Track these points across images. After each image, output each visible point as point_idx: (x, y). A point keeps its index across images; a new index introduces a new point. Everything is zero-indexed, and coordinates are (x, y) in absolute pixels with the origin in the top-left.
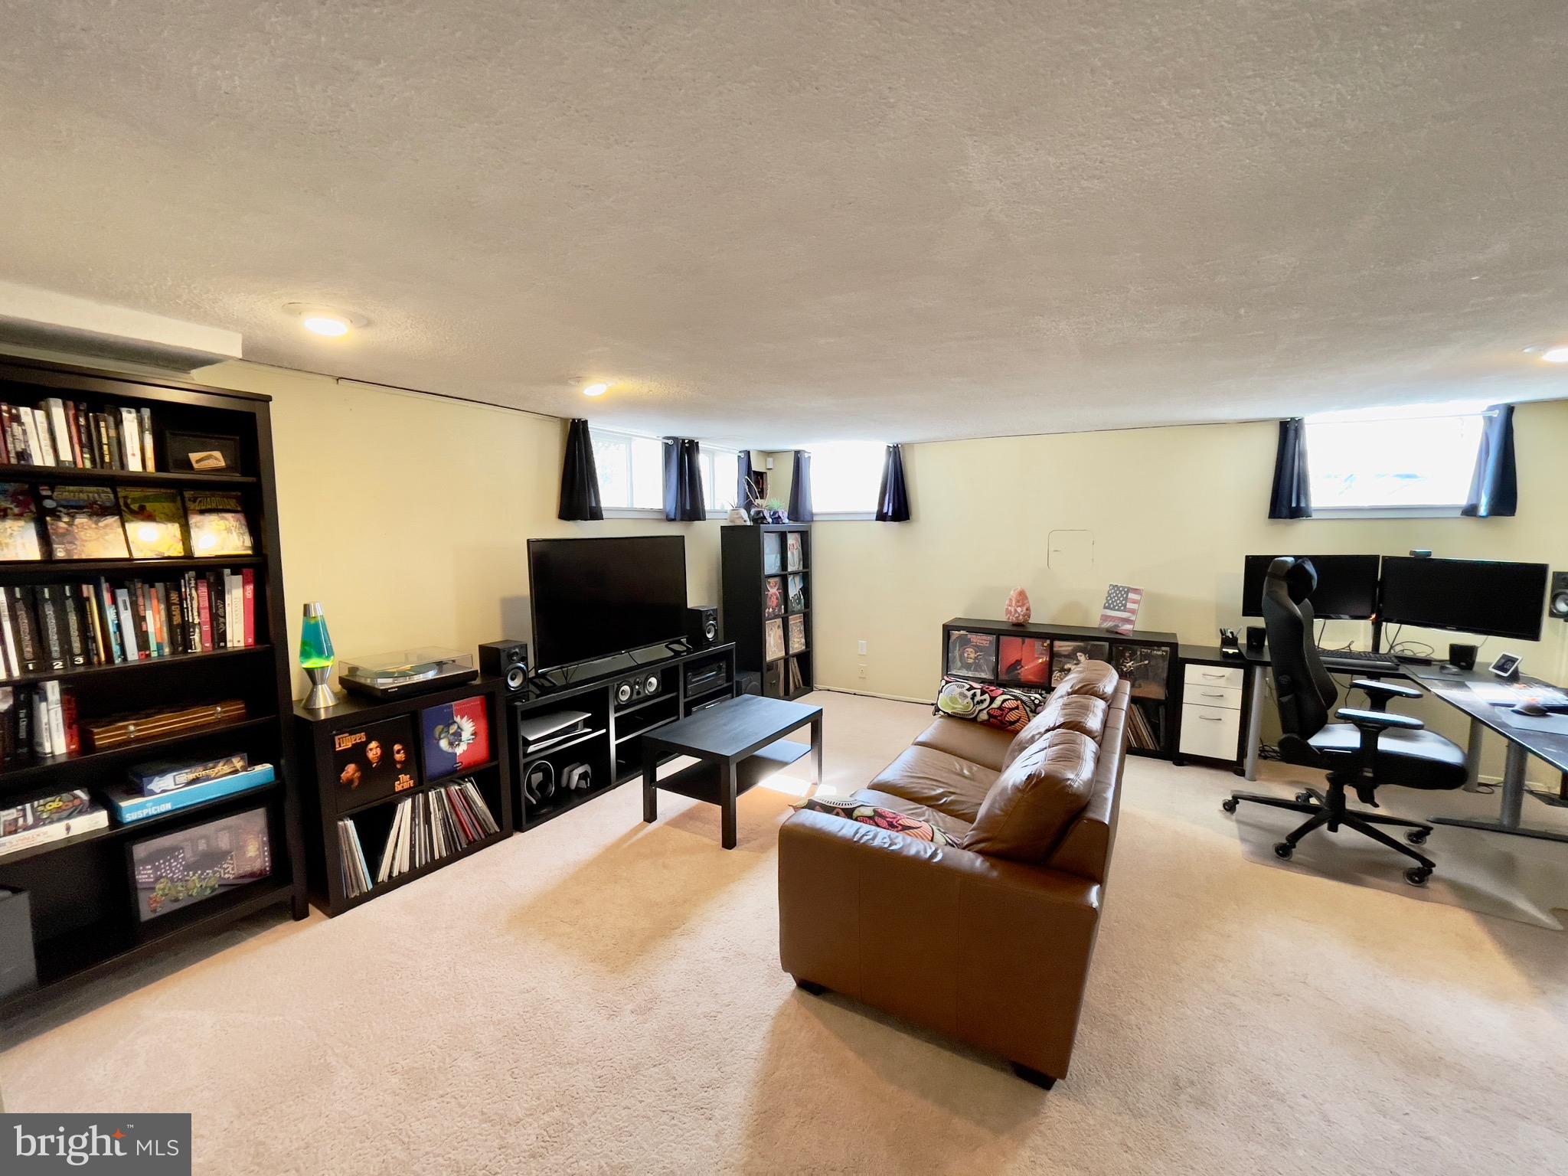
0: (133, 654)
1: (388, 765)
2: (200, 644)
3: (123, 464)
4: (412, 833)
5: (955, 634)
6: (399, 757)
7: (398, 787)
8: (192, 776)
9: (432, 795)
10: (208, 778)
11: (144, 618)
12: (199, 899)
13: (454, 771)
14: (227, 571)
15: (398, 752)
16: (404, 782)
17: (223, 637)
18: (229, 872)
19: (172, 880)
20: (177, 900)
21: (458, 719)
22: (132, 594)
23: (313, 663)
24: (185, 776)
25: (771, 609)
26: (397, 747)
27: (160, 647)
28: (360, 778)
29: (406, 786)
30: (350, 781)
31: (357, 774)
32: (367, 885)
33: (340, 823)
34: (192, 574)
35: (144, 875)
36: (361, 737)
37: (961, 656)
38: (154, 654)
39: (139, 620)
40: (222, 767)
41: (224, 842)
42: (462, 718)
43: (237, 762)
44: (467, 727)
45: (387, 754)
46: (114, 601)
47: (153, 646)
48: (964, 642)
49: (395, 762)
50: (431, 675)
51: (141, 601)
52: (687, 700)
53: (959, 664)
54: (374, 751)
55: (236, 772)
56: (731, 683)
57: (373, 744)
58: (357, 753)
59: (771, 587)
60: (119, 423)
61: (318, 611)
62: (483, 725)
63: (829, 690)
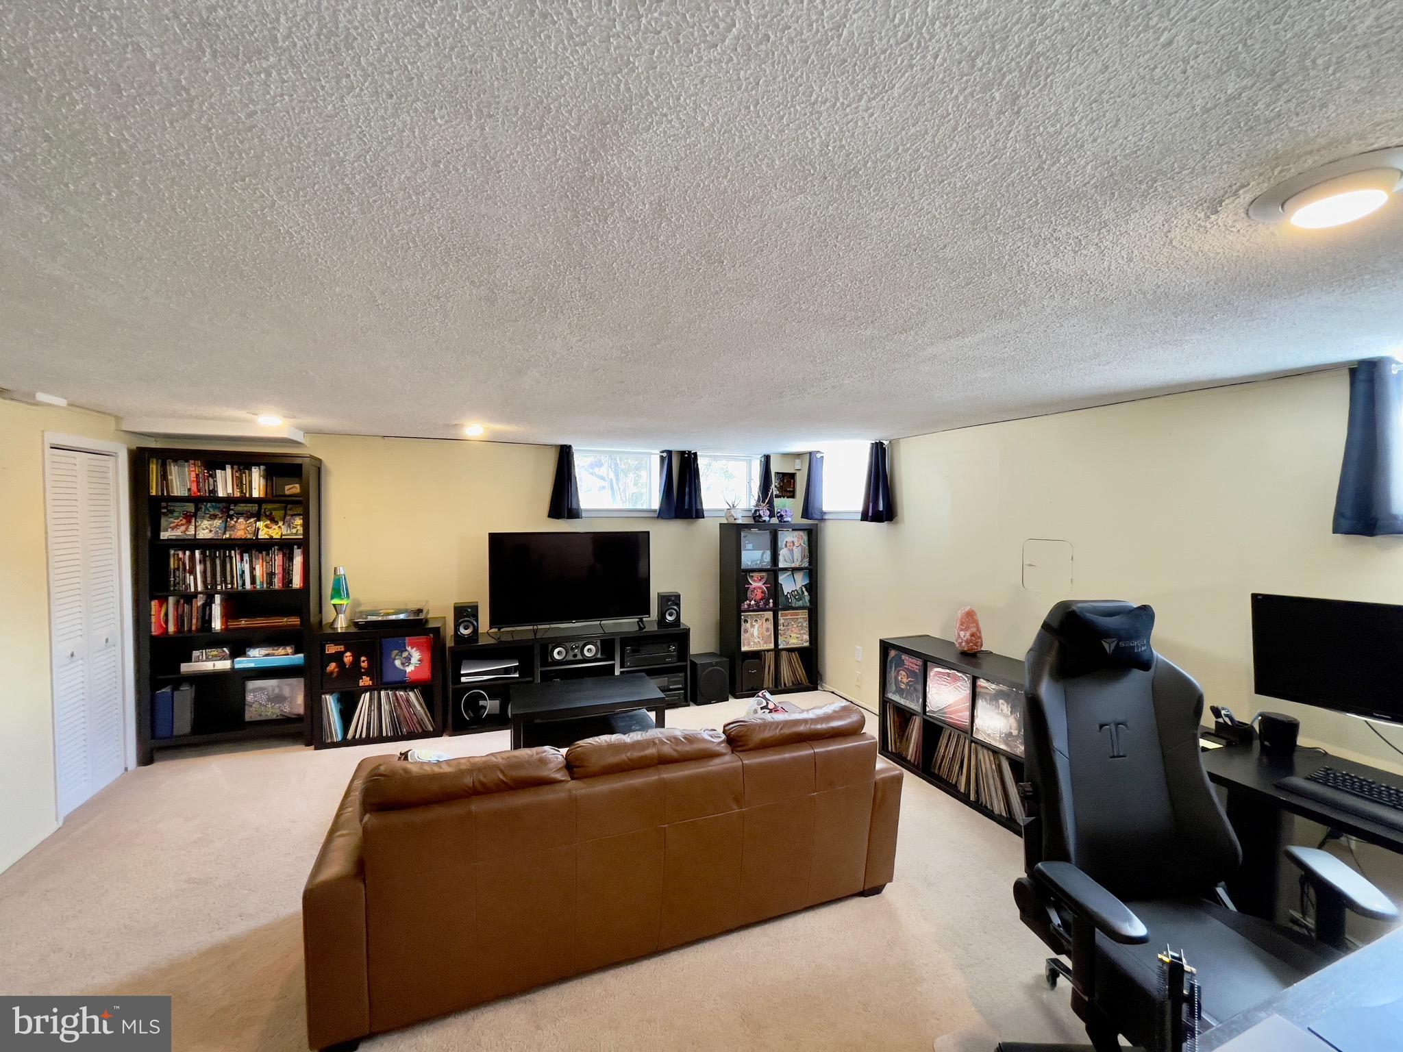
0: (248, 586)
1: (355, 669)
2: (277, 584)
3: (251, 494)
4: (369, 715)
5: (893, 653)
6: (364, 665)
7: (361, 684)
8: (267, 652)
9: (383, 693)
10: (273, 655)
11: (255, 569)
12: (270, 718)
13: (404, 682)
14: (295, 547)
15: (364, 661)
16: (365, 681)
17: (291, 581)
18: (287, 709)
19: (261, 704)
20: (260, 715)
21: (409, 648)
22: (251, 557)
23: (336, 601)
24: (264, 651)
25: (753, 602)
26: (363, 658)
27: (262, 583)
28: (338, 672)
29: (367, 684)
30: (332, 673)
31: (336, 670)
32: (338, 737)
33: (323, 696)
34: (276, 547)
35: (250, 698)
36: (341, 648)
37: (896, 678)
38: (258, 587)
39: (252, 569)
40: (281, 651)
41: (286, 692)
42: (412, 648)
43: (289, 650)
44: (416, 655)
45: (356, 662)
46: (242, 560)
47: (258, 582)
48: (900, 663)
49: (361, 667)
50: (402, 616)
51: (254, 559)
52: (622, 670)
53: (894, 688)
54: (348, 658)
55: (288, 654)
56: (685, 663)
57: (348, 654)
58: (338, 657)
59: (754, 581)
60: (250, 475)
61: (341, 571)
62: (428, 656)
63: (833, 693)
